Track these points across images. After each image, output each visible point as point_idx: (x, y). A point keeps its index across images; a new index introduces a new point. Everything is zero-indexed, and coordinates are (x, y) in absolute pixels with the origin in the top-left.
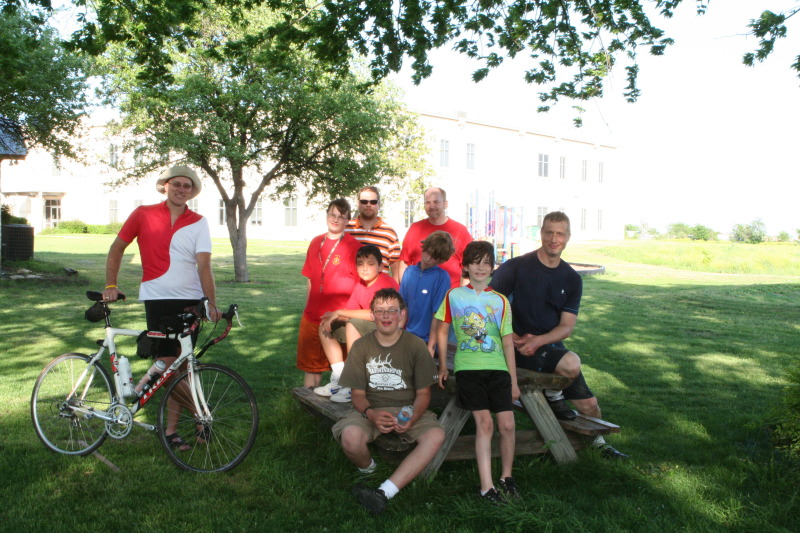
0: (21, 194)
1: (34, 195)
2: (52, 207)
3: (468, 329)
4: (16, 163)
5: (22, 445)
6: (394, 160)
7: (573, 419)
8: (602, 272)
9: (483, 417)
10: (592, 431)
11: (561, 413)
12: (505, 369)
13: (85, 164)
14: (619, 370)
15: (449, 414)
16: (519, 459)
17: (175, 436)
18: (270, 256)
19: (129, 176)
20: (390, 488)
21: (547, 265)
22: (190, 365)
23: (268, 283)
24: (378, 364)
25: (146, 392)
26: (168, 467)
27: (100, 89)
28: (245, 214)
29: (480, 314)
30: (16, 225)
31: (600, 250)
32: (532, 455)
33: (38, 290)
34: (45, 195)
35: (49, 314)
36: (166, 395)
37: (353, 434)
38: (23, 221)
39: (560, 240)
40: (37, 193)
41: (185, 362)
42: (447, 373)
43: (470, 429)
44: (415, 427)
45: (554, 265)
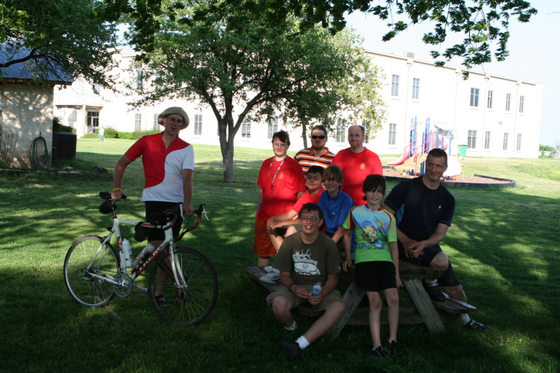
0: (70, 106)
1: (79, 107)
2: (92, 118)
3: (366, 236)
4: (65, 87)
5: (56, 297)
6: (352, 92)
7: (443, 301)
8: (513, 185)
9: (374, 296)
10: (455, 310)
11: (434, 295)
12: (391, 261)
13: (114, 91)
14: (502, 266)
15: (351, 292)
16: (401, 327)
17: (161, 296)
18: (254, 162)
19: (147, 98)
20: (303, 342)
21: (429, 187)
22: (171, 248)
23: (248, 184)
24: (301, 255)
25: (141, 265)
26: (154, 318)
27: (128, 33)
28: (233, 131)
29: (373, 227)
30: (64, 133)
31: (516, 167)
32: (410, 325)
33: (77, 183)
34: (88, 108)
35: (84, 202)
36: (156, 266)
37: (280, 302)
38: (69, 129)
39: (439, 170)
40: (81, 106)
41: (168, 245)
42: (351, 262)
43: (365, 303)
44: (324, 299)
45: (434, 187)
